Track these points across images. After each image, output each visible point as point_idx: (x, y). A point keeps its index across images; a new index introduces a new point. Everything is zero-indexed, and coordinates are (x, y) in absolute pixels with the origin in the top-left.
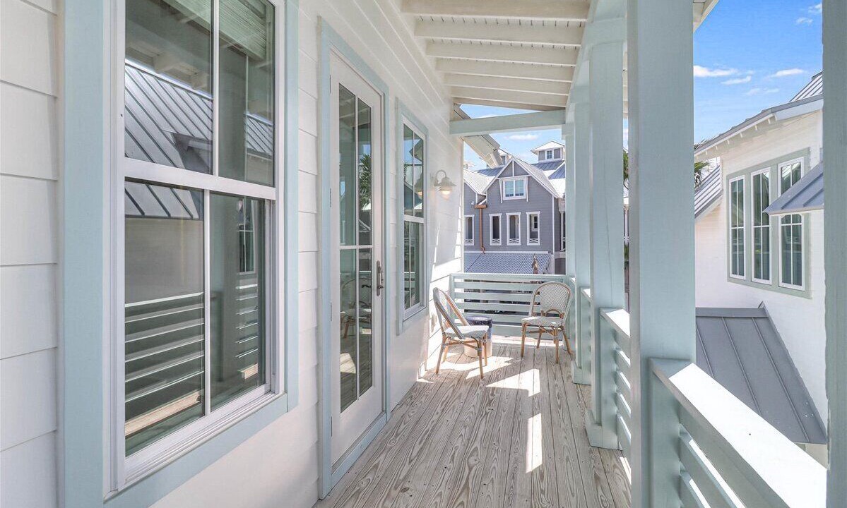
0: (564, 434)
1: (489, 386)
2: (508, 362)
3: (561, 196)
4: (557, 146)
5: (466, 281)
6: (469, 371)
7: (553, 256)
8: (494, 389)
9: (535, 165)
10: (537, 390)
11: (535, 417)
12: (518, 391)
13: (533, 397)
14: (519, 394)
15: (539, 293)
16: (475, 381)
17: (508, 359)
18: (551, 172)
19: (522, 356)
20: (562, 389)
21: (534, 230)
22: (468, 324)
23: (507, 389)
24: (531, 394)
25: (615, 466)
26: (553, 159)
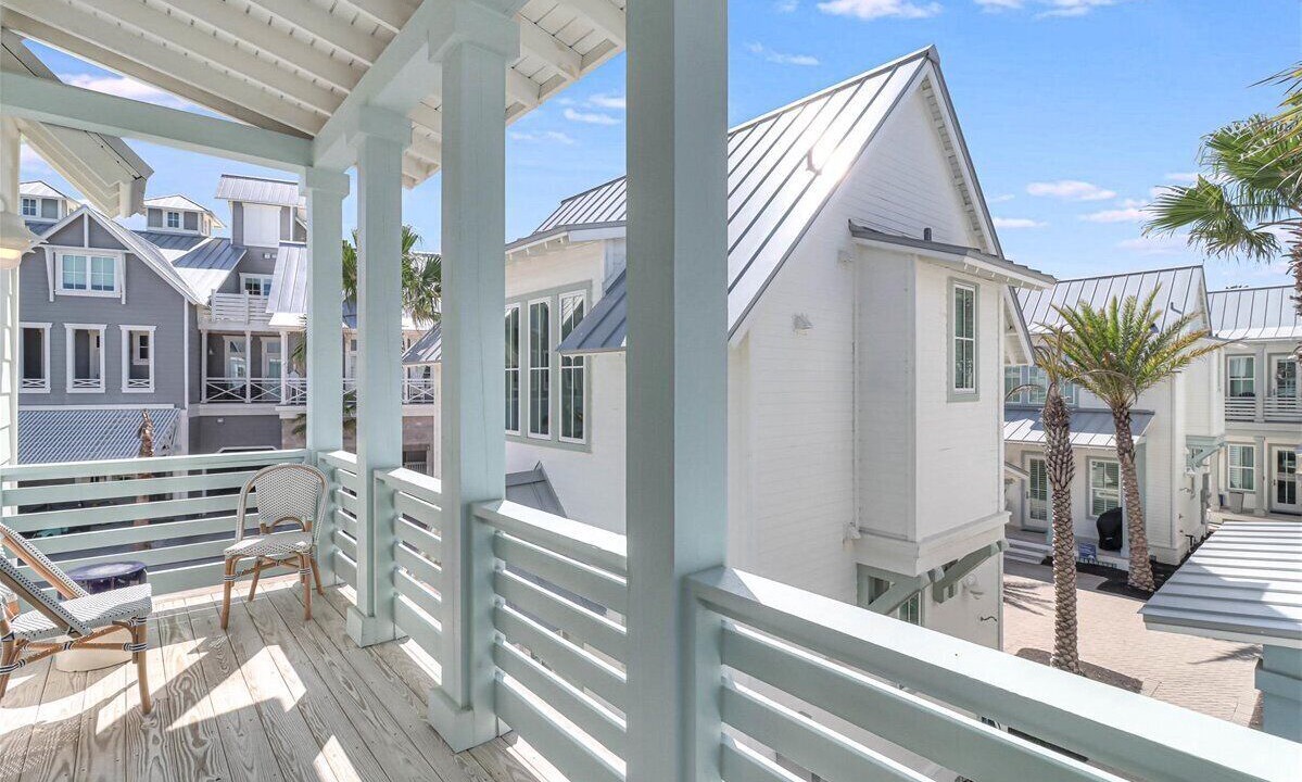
0: (400, 757)
1: (177, 725)
2: (197, 651)
3: (204, 301)
4: (193, 208)
5: (21, 484)
6: (97, 709)
7: (184, 413)
8: (194, 727)
9: (140, 233)
10: (300, 690)
11: (326, 748)
12: (257, 706)
13: (301, 706)
14: (263, 714)
15: (253, 490)
16: (130, 729)
17: (193, 644)
18: (177, 254)
19: (225, 627)
20: (346, 667)
21: (138, 361)
22: (83, 591)
23: (228, 714)
24: (289, 704)
25: (509, 769)
26: (181, 230)
